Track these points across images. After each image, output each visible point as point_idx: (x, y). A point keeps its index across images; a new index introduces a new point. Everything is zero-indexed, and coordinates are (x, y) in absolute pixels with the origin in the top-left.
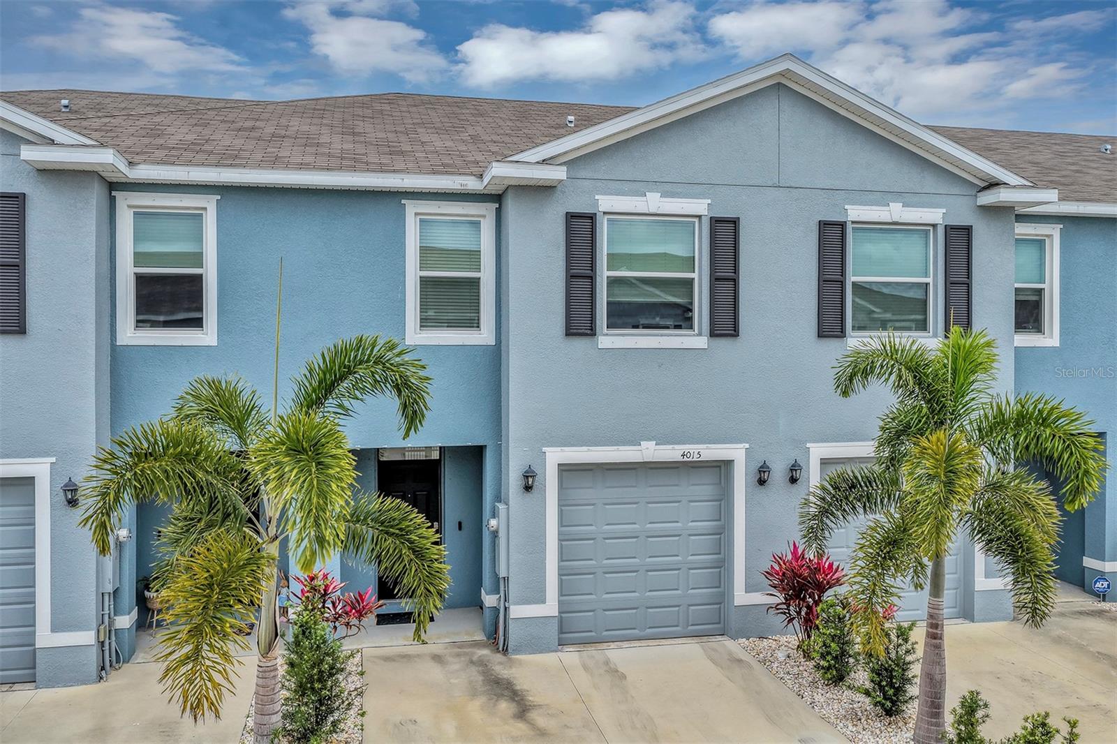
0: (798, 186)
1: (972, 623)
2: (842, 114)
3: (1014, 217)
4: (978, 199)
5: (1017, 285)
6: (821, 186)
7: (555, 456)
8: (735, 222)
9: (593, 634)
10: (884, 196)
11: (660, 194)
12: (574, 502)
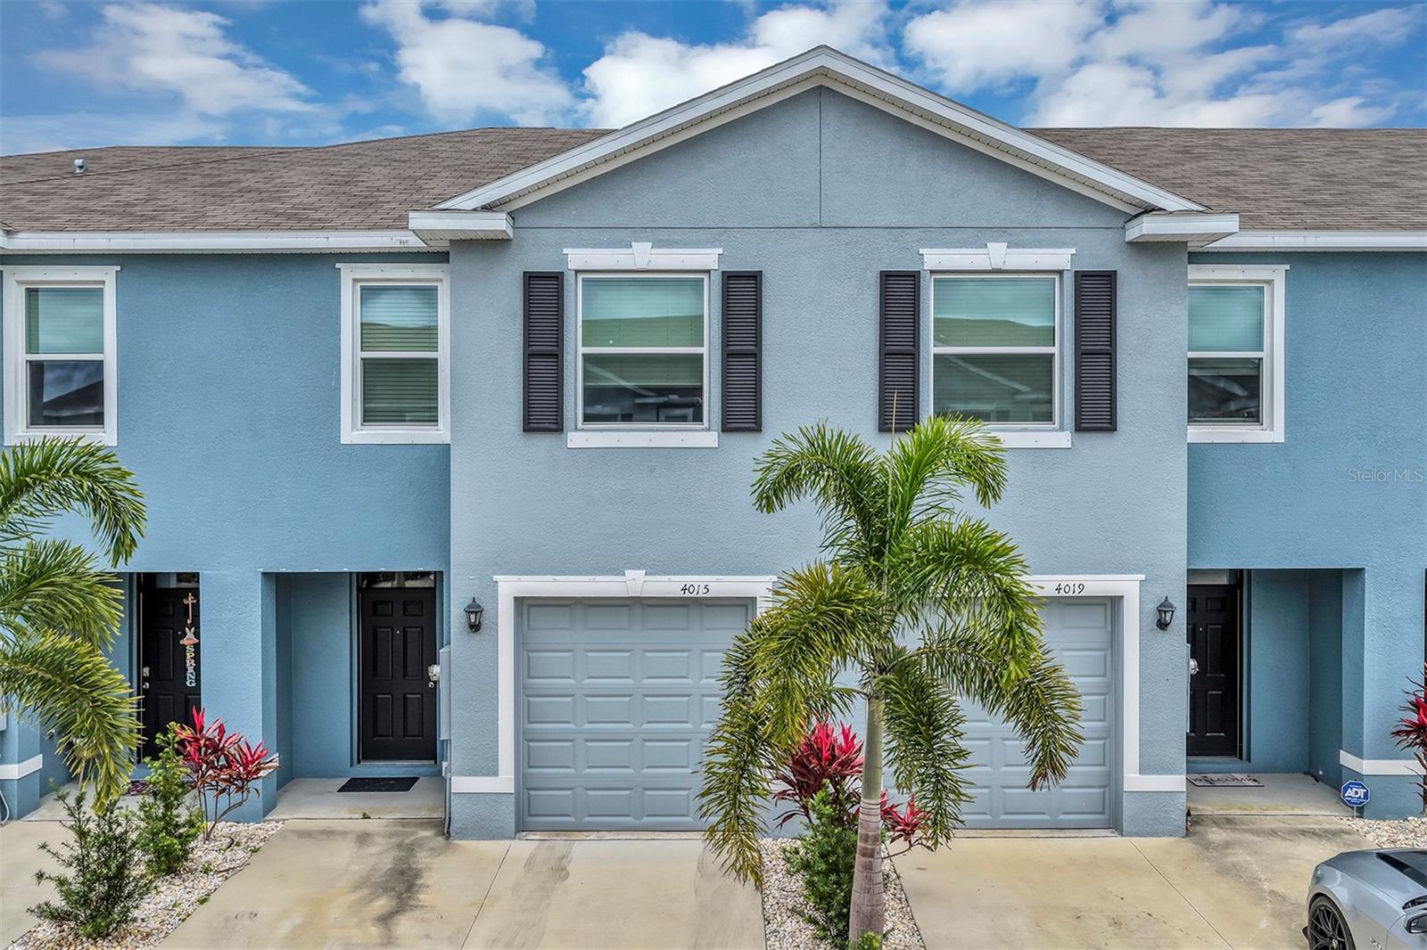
0: (847, 225)
1: (1120, 838)
2: (914, 123)
3: (1186, 256)
4: (1127, 233)
5: (1191, 355)
6: (883, 224)
7: (509, 587)
8: (755, 277)
9: (572, 819)
10: (979, 235)
11: (651, 244)
12: (543, 647)
